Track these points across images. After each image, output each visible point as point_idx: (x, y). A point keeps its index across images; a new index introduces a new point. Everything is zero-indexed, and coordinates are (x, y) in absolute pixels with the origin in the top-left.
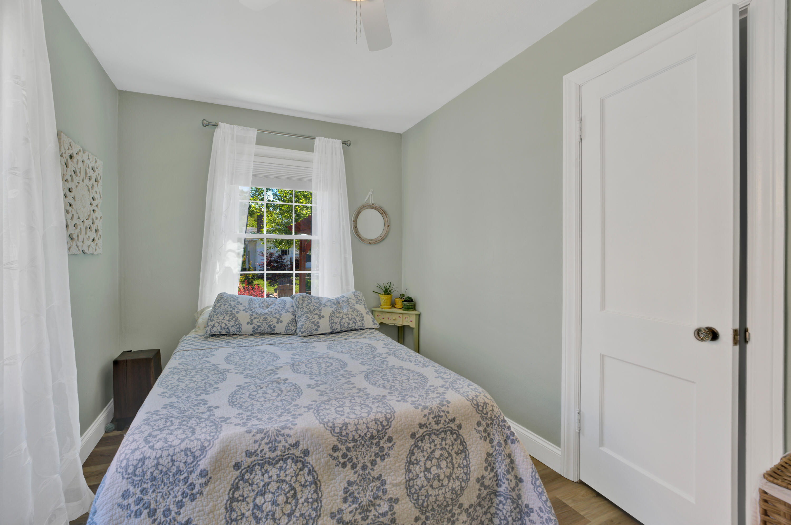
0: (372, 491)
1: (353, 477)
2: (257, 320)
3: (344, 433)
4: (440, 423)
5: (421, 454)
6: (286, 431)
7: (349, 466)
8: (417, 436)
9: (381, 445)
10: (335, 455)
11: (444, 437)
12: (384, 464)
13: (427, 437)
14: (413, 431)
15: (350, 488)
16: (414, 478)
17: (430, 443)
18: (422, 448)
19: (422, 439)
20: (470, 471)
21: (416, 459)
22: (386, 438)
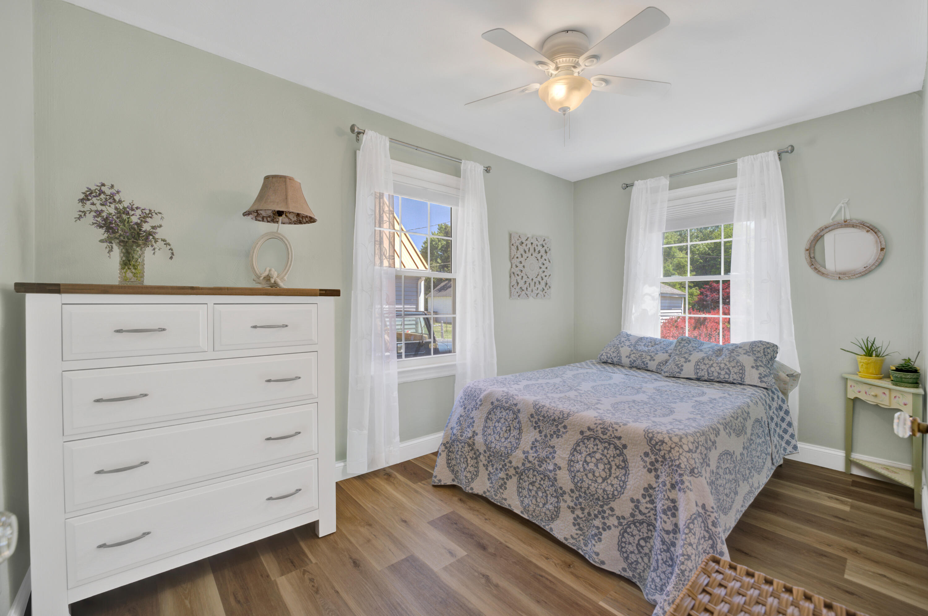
0: (547, 452)
1: (539, 438)
2: (634, 355)
3: (540, 410)
4: (606, 434)
5: (584, 448)
6: (516, 397)
7: (538, 430)
8: (585, 435)
9: (559, 428)
10: (532, 419)
11: (607, 447)
12: (557, 440)
13: (592, 439)
14: (582, 429)
15: (535, 443)
16: (575, 461)
17: (594, 445)
18: (586, 445)
19: (588, 438)
20: (625, 487)
21: (580, 450)
22: (563, 425)
